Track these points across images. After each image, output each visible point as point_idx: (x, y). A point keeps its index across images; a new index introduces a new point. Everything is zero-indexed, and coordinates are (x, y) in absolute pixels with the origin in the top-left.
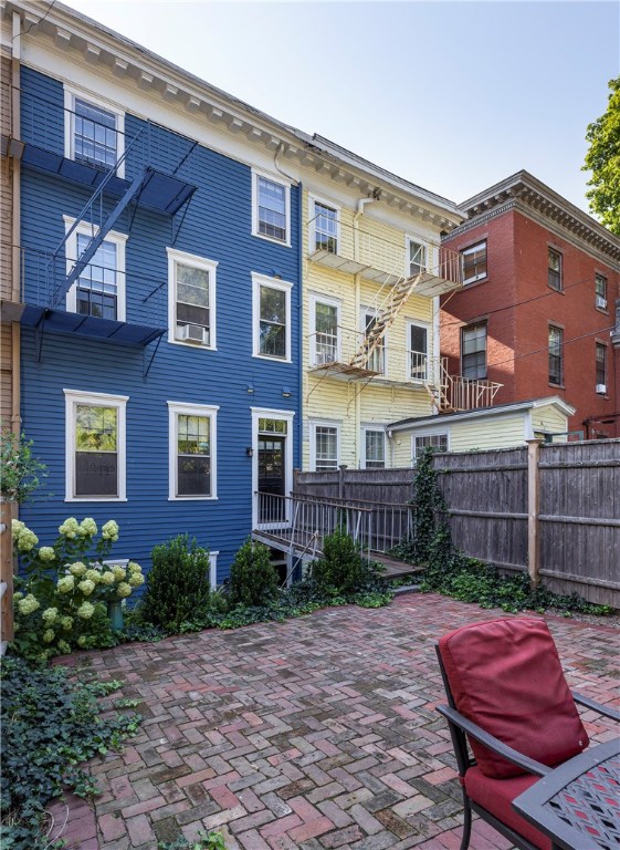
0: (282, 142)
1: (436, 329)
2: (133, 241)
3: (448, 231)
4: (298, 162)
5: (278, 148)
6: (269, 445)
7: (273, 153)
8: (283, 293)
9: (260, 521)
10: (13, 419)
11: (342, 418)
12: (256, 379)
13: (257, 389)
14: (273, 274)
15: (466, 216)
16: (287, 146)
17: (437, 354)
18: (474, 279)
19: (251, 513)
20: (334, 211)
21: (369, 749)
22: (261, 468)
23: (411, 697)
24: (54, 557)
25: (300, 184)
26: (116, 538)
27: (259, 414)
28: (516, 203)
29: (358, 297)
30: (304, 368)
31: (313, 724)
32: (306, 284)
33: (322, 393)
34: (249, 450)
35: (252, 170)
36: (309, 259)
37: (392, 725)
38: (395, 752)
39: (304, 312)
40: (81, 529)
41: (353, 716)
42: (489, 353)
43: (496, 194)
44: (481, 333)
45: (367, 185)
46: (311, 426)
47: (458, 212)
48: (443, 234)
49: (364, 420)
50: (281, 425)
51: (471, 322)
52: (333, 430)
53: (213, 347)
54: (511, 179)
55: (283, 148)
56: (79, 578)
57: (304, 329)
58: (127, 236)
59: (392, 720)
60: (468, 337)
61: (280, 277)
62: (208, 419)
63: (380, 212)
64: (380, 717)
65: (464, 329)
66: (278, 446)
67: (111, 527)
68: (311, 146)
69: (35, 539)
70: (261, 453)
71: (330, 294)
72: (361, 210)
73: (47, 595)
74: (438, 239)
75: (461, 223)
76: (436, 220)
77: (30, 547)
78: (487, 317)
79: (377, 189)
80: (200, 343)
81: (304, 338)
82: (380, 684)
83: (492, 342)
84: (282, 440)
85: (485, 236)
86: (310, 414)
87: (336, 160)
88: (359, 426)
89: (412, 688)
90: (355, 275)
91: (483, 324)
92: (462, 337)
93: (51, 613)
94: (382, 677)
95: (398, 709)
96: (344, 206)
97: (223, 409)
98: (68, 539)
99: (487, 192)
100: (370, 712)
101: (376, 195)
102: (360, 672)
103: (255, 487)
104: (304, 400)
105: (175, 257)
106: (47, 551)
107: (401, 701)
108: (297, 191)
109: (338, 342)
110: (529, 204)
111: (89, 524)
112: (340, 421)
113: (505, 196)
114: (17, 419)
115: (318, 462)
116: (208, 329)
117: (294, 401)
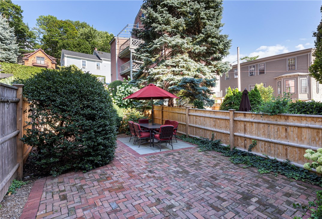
21: (182, 159)
23: (172, 168)
31: (195, 163)
37: (178, 162)
38: (178, 158)
41: (187, 164)
59: (178, 163)
64: (181, 164)
82: (181, 173)
89: (171, 171)
94: (180, 175)
95: (176, 165)
100: (183, 165)
102: (188, 178)
107: (175, 167)
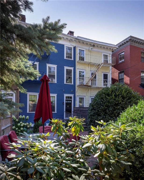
0: (70, 39)
1: (110, 74)
2: (40, 63)
3: (114, 51)
4: (75, 42)
5: (70, 40)
6: (68, 102)
7: (69, 41)
8: (71, 70)
9: (66, 117)
10: (18, 98)
11: (85, 95)
12: (65, 88)
13: (65, 90)
14: (69, 66)
15: (118, 47)
16: (72, 40)
17: (111, 80)
18: (121, 61)
19: (64, 116)
20: (84, 51)
22: (66, 106)
24: (18, 121)
25: (75, 46)
26: (28, 119)
27: (66, 95)
28: (130, 43)
29: (89, 69)
30: (76, 85)
32: (77, 67)
33: (80, 90)
34: (63, 103)
35: (65, 45)
36: (77, 62)
39: (76, 73)
40: (23, 117)
42: (124, 79)
43: (125, 41)
44: (123, 74)
45: (91, 44)
46: (78, 97)
47: (116, 47)
48: (112, 52)
49: (91, 96)
50: (71, 97)
51: (121, 71)
52: (83, 98)
53: (56, 82)
54: (128, 38)
55: (71, 40)
56: (21, 124)
57: (76, 77)
58: (39, 63)
60: (120, 75)
61: (71, 67)
62: (55, 97)
63: (95, 49)
65: (119, 73)
66: (70, 102)
67: (28, 117)
68: (77, 39)
69: (15, 118)
70: (66, 103)
71: (83, 69)
72: (90, 50)
73: (17, 126)
74: (111, 53)
75: (117, 49)
76: (110, 49)
77: (15, 119)
78: (124, 70)
79: (93, 45)
80: (53, 82)
81: (76, 79)
83: (125, 76)
84: (71, 101)
85: (124, 51)
86: (78, 95)
87: (83, 40)
88: (89, 97)
90: (89, 64)
91: (123, 72)
92: (119, 75)
93: (17, 129)
96: (86, 49)
97: (58, 95)
98: (20, 118)
99: (123, 41)
101: (94, 46)
103: (65, 110)
104: (76, 92)
105: (48, 65)
106: (17, 120)
108: (75, 48)
109: (85, 79)
110: (134, 42)
111: (24, 116)
112: (85, 96)
113: (127, 42)
114: (19, 98)
115: (79, 105)
116: (55, 79)
117: (74, 92)
